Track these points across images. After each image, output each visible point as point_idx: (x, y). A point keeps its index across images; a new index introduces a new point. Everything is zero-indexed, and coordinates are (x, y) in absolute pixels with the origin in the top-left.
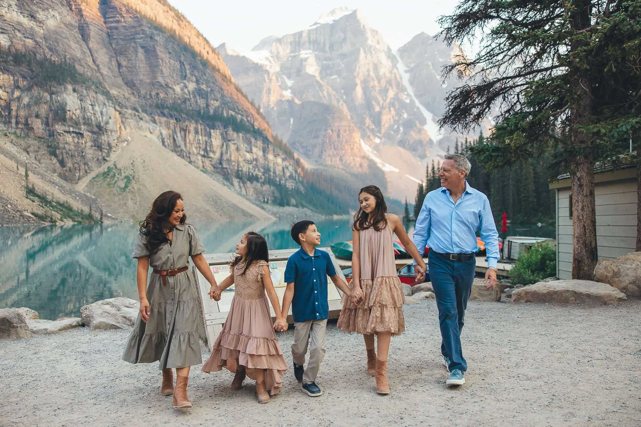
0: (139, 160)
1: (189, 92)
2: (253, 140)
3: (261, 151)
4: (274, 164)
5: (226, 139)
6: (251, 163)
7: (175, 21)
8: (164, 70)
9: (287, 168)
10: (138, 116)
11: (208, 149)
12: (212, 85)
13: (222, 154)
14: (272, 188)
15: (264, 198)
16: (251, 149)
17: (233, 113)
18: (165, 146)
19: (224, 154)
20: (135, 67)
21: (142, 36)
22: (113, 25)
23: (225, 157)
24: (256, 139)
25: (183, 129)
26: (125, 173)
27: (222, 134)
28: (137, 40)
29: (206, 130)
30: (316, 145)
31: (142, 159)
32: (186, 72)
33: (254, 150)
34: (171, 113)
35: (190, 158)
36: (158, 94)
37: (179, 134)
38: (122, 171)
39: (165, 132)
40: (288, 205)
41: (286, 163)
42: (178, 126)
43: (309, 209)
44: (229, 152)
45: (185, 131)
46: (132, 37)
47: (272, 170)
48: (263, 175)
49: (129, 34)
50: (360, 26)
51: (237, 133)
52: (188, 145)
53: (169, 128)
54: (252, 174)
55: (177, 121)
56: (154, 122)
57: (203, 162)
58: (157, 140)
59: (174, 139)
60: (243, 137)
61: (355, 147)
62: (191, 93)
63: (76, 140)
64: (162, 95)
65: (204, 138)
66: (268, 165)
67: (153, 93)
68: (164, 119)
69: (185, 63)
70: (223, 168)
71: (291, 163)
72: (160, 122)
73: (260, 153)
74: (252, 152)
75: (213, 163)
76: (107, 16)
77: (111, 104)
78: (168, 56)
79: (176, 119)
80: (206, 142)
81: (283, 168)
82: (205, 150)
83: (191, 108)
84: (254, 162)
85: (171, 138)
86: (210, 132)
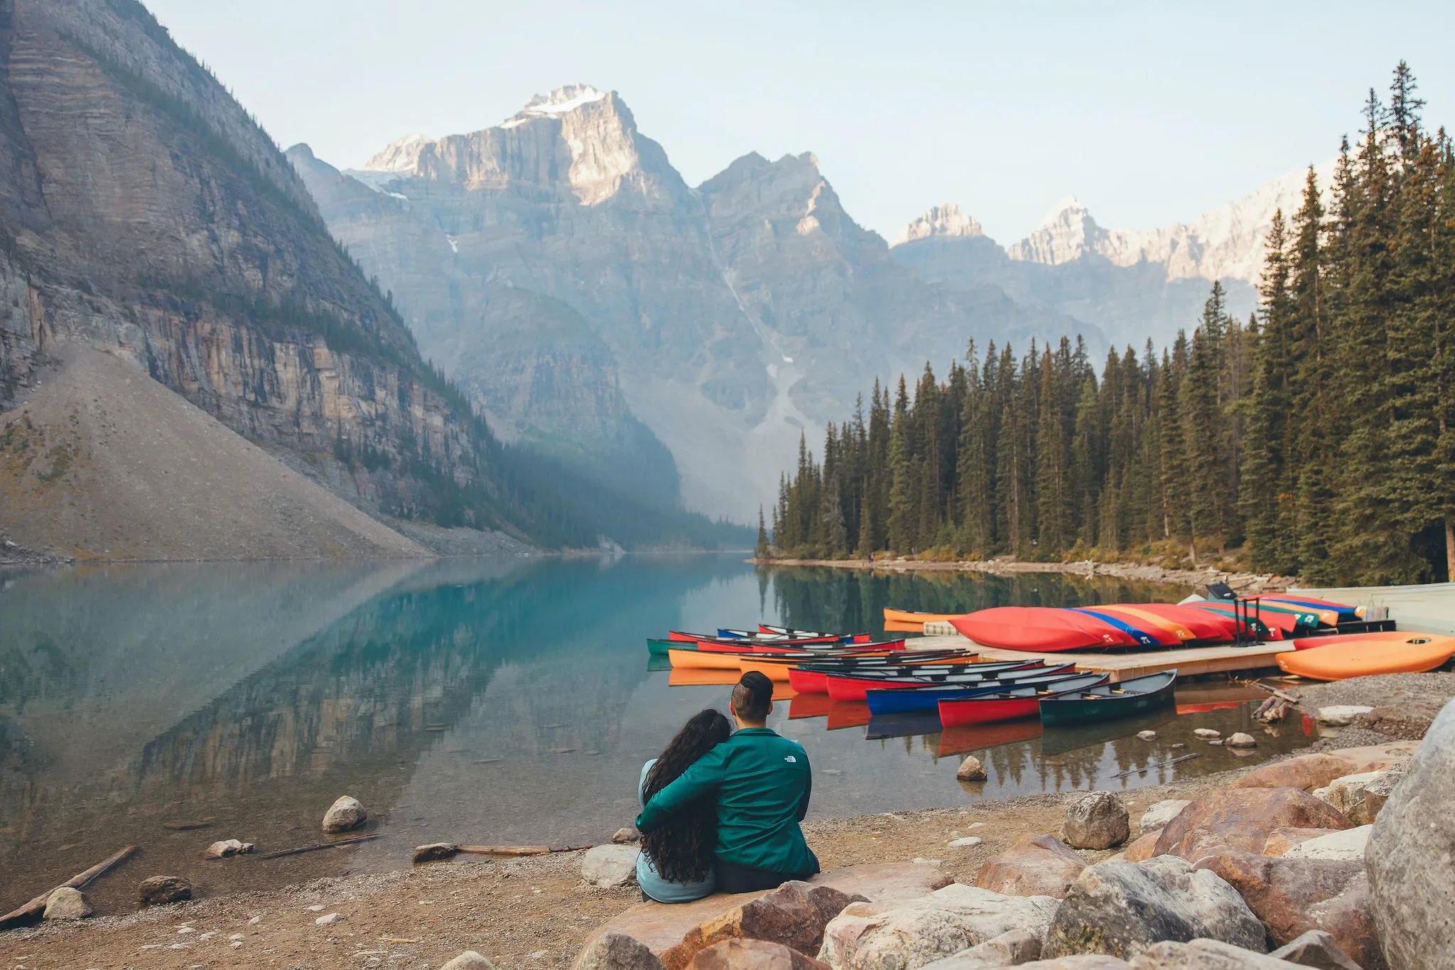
0: (91, 408)
1: (221, 252)
2: (376, 371)
3: (396, 398)
4: (424, 428)
5: (310, 367)
6: (373, 425)
7: (186, 83)
8: (160, 196)
9: (456, 438)
10: (90, 302)
11: (267, 388)
12: (278, 238)
13: (299, 402)
14: (421, 484)
15: (402, 507)
16: (372, 392)
17: (329, 306)
18: (158, 378)
19: (305, 402)
20: (84, 184)
21: (102, 111)
22: (28, 79)
23: (306, 410)
24: (383, 369)
25: (204, 339)
26: (53, 440)
27: (302, 354)
28: (90, 121)
29: (260, 341)
30: (517, 388)
31: (97, 408)
32: (214, 205)
33: (380, 394)
34: (177, 299)
35: (219, 407)
38: (46, 436)
39: (158, 343)
40: (459, 523)
41: (454, 427)
42: (192, 330)
43: (507, 533)
44: (317, 397)
45: (209, 343)
46: (78, 112)
47: (420, 442)
48: (400, 453)
49: (71, 104)
51: (339, 355)
52: (215, 377)
53: (168, 335)
54: (374, 448)
55: (189, 320)
56: (131, 317)
57: (252, 419)
58: (136, 362)
59: (181, 362)
60: (352, 363)
61: (607, 396)
62: (225, 252)
64: (152, 256)
65: (256, 362)
66: (411, 430)
68: (154, 314)
69: (213, 183)
70: (302, 436)
71: (465, 427)
72: (146, 320)
73: (394, 403)
74: (373, 400)
75: (277, 421)
76: (11, 57)
77: (19, 272)
78: (170, 162)
79: (187, 314)
80: (262, 371)
81: (446, 438)
82: (259, 391)
83: (225, 290)
84: (379, 423)
85: (174, 359)
86: (272, 348)
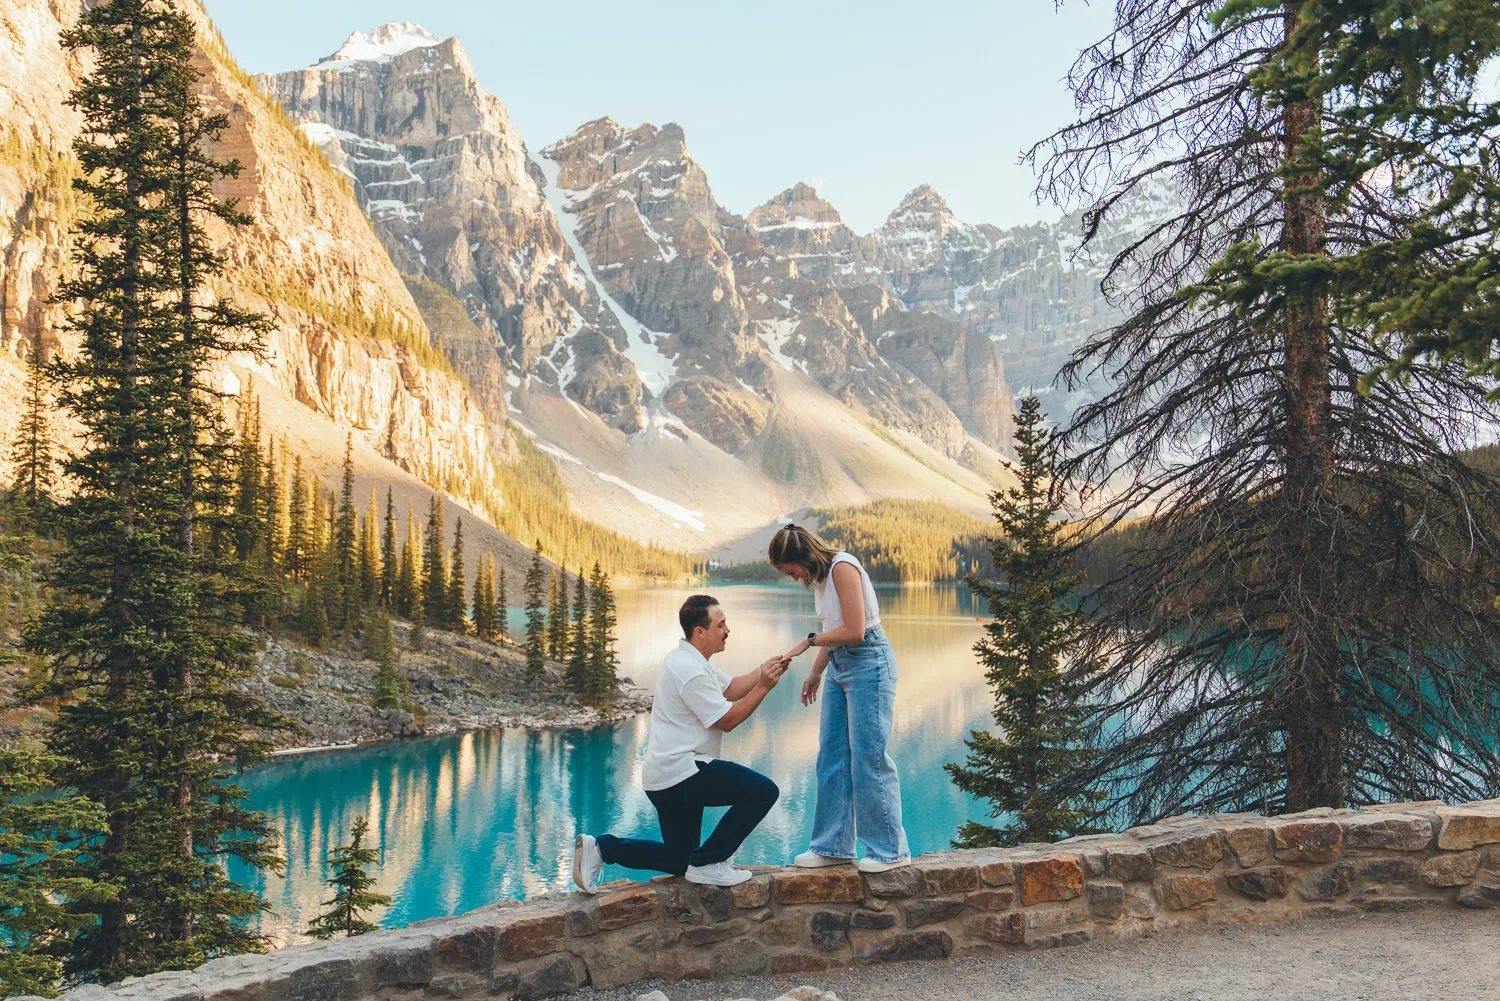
1: (318, 257)
2: (449, 390)
3: (458, 417)
6: (449, 447)
8: (269, 194)
11: (366, 407)
13: (392, 423)
16: (449, 412)
17: (397, 316)
19: (397, 423)
23: (399, 430)
24: (450, 385)
29: (360, 356)
33: (452, 413)
34: (293, 309)
36: (252, 257)
37: (308, 366)
42: (305, 344)
44: (407, 419)
45: (322, 359)
50: (463, 83)
51: (427, 371)
52: (328, 396)
55: (302, 332)
59: (298, 379)
60: (436, 376)
62: (322, 259)
64: (261, 259)
65: (358, 379)
66: (470, 454)
67: (242, 253)
69: (312, 181)
70: (395, 458)
74: (449, 420)
75: (373, 444)
78: (276, 158)
79: (302, 327)
80: (363, 390)
82: (362, 413)
83: (324, 299)
85: (292, 376)
86: (369, 364)
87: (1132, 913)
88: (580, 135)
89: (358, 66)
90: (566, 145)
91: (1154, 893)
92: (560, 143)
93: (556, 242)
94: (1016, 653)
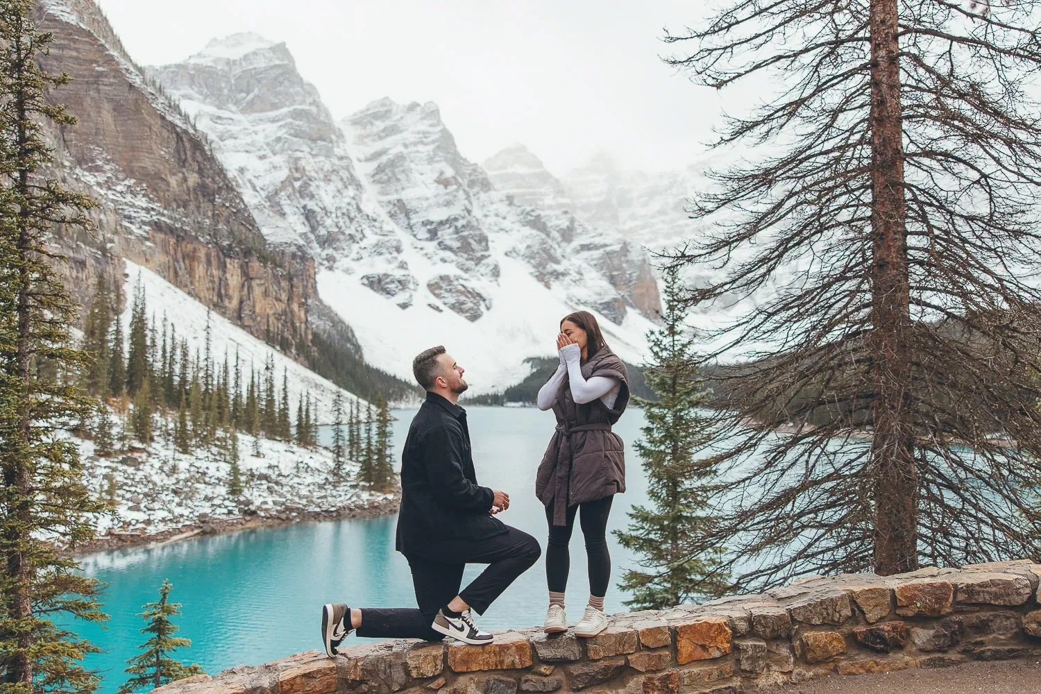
1: (188, 190)
2: (280, 279)
4: (299, 320)
5: (247, 277)
6: (280, 319)
10: (125, 228)
11: (223, 292)
13: (241, 302)
19: (245, 302)
20: (97, 134)
21: (112, 80)
23: (246, 307)
25: (188, 255)
27: (241, 267)
28: (101, 87)
29: (220, 259)
32: (186, 154)
33: (282, 295)
34: (172, 226)
36: (143, 189)
37: (182, 264)
39: (162, 259)
42: (180, 249)
44: (252, 299)
45: (191, 259)
46: (92, 79)
49: (86, 73)
50: (289, 73)
51: (265, 267)
52: (196, 284)
53: (167, 253)
55: (177, 241)
56: (149, 240)
59: (175, 272)
60: (271, 273)
61: (310, 285)
62: (191, 190)
63: (74, 273)
64: (149, 192)
65: (218, 273)
66: (295, 322)
68: (158, 236)
69: (184, 138)
72: (154, 241)
74: (280, 300)
75: (229, 316)
78: (159, 122)
79: (178, 237)
80: (220, 279)
82: (220, 295)
83: (194, 218)
84: (283, 317)
85: (171, 270)
86: (225, 262)
87: (774, 668)
88: (368, 110)
89: (216, 61)
90: (359, 115)
91: (792, 649)
92: (355, 115)
93: (353, 181)
94: (663, 447)
